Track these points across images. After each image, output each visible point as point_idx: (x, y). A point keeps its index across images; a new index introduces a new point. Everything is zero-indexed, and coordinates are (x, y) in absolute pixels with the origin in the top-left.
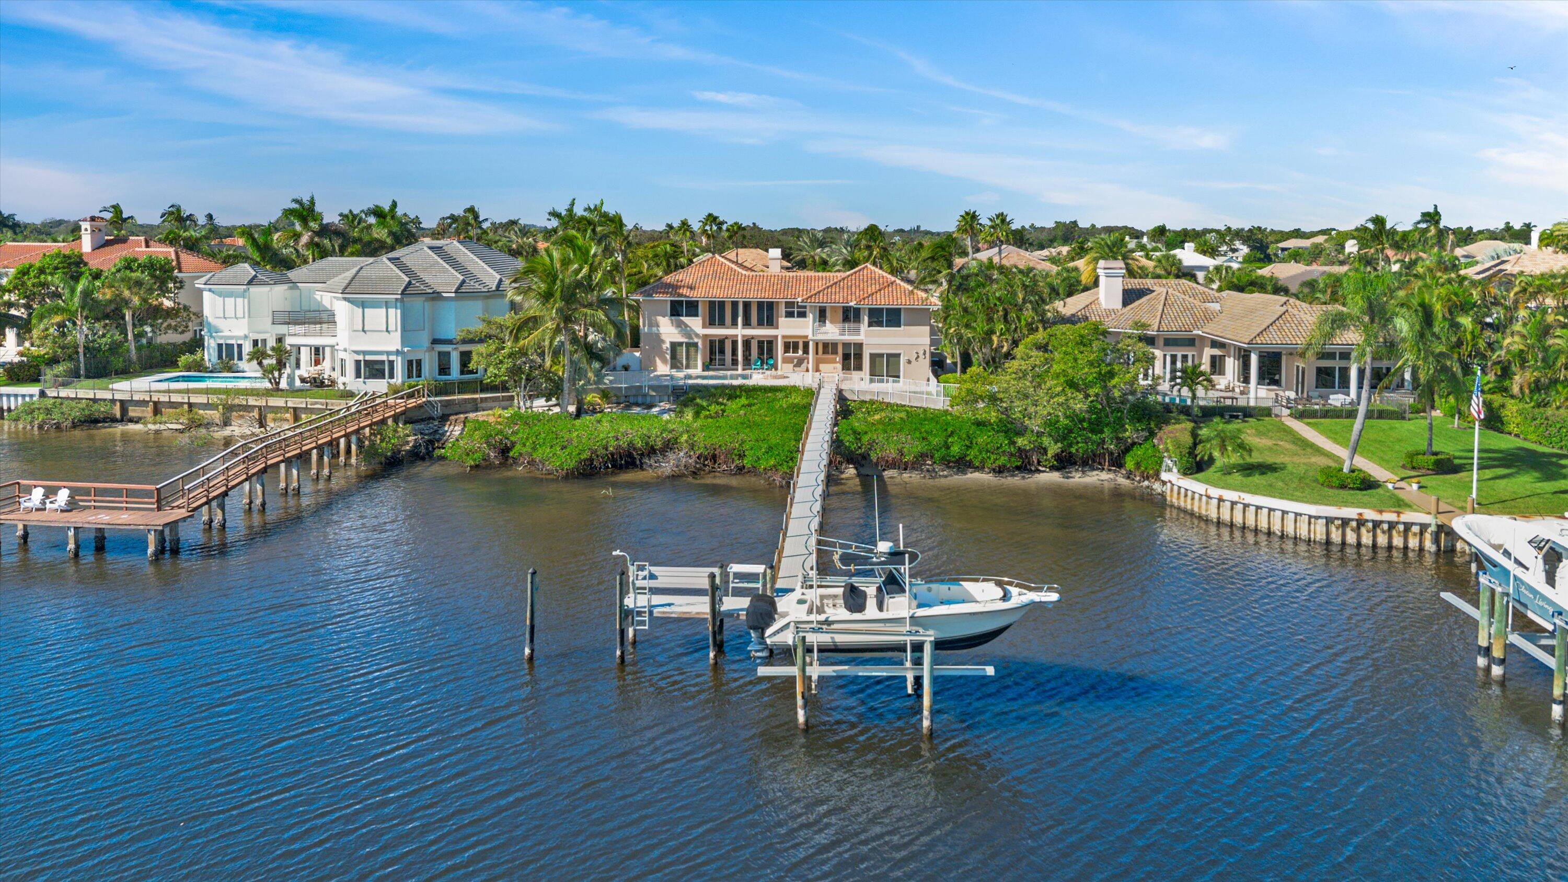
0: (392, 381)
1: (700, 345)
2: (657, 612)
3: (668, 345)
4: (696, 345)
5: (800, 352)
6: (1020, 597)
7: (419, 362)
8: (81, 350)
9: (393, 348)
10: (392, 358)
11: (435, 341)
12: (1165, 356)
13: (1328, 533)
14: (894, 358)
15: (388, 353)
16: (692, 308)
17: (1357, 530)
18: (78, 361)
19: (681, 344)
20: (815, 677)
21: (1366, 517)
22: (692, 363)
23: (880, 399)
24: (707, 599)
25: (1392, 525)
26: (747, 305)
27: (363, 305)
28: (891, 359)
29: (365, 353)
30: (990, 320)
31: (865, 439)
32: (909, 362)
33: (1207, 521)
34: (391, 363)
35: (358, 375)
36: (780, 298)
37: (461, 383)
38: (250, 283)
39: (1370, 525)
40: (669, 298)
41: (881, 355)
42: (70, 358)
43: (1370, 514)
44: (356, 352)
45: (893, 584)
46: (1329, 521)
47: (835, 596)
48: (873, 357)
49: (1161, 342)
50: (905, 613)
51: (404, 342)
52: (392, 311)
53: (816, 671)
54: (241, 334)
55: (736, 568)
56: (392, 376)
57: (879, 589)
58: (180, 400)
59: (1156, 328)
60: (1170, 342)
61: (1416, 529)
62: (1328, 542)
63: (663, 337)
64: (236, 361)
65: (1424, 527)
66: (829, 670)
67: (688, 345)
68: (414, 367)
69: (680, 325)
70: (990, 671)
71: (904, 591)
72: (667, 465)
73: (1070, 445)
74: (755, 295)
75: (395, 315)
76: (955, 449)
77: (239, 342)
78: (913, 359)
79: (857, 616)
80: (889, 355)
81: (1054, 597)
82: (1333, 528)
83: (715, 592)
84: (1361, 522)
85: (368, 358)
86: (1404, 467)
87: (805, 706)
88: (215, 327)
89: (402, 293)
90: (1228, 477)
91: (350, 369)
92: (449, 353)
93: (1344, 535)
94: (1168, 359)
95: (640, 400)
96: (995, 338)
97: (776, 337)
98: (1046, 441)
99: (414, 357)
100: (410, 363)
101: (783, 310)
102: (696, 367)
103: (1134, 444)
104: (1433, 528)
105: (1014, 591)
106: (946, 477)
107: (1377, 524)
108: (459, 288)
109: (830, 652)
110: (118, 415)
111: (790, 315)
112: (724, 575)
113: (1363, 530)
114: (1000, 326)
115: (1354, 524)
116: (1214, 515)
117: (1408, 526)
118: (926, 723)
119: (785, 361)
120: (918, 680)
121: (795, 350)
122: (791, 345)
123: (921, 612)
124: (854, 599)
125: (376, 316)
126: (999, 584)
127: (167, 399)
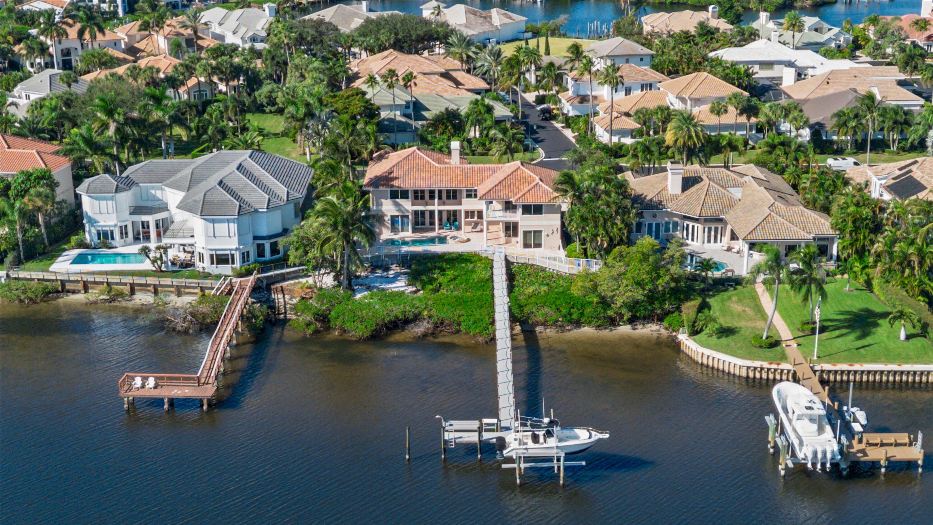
0: (234, 266)
1: (410, 217)
2: (458, 440)
3: (389, 217)
4: (407, 216)
5: (476, 218)
6: (596, 436)
7: (248, 252)
8: (20, 244)
9: (234, 247)
10: (233, 252)
11: (256, 238)
12: (704, 228)
13: (748, 373)
14: (538, 233)
15: (231, 250)
16: (404, 194)
17: (761, 372)
18: (19, 251)
19: (398, 216)
20: (522, 468)
21: (764, 366)
22: (405, 228)
23: (530, 263)
24: (476, 434)
25: (775, 370)
26: (440, 192)
27: (213, 221)
28: (537, 234)
29: (216, 250)
30: (596, 226)
31: (526, 310)
32: (548, 236)
33: (697, 363)
34: (233, 255)
35: (212, 263)
36: (463, 187)
37: (271, 262)
38: (117, 191)
39: (766, 370)
40: (389, 189)
41: (530, 232)
42: (14, 249)
43: (766, 365)
44: (212, 250)
45: (549, 434)
46: (748, 368)
47: (527, 436)
48: (526, 233)
49: (703, 221)
50: (554, 445)
51: (240, 244)
52: (231, 225)
53: (523, 466)
54: (112, 223)
55: (485, 421)
56: (233, 263)
57: (544, 435)
58: (101, 280)
59: (698, 214)
60: (706, 221)
61: (785, 372)
62: (748, 377)
63: (386, 213)
64: (110, 241)
65: (789, 371)
66: (528, 465)
67: (402, 217)
68: (245, 256)
69: (397, 205)
70: (584, 463)
71: (553, 436)
72: (419, 329)
73: (637, 312)
74: (445, 185)
75: (233, 227)
76: (575, 316)
77: (112, 228)
78: (550, 234)
79: (537, 446)
80: (535, 232)
81: (607, 436)
82: (750, 371)
83: (480, 430)
84: (762, 369)
85: (218, 253)
86: (799, 330)
87: (520, 478)
88: (94, 219)
89: (239, 215)
90: (710, 338)
91: (207, 259)
92: (263, 244)
93: (755, 374)
94: (706, 230)
95: (380, 264)
96: (599, 239)
97: (460, 211)
98: (624, 311)
99: (245, 251)
100: (243, 254)
101: (464, 194)
102: (408, 231)
103: (669, 311)
104: (792, 372)
105: (594, 433)
106: (570, 330)
107: (769, 370)
108: (268, 206)
109: (528, 459)
110: (60, 289)
111: (469, 196)
112: (481, 424)
113: (763, 372)
114: (601, 231)
115: (759, 369)
116: (700, 361)
117: (782, 371)
118: (561, 482)
119: (467, 224)
120: (559, 467)
121: (473, 217)
122: (469, 214)
123: (560, 444)
124: (535, 439)
125: (222, 228)
126: (588, 430)
127: (93, 280)
